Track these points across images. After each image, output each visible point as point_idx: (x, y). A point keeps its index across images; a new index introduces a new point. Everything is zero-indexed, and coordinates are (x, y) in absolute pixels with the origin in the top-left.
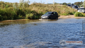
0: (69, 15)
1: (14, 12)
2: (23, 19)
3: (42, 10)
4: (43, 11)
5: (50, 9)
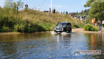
0: (74, 27)
3: (38, 19)
5: (49, 19)
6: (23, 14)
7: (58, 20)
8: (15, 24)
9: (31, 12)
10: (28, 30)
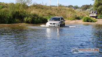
2: (20, 23)
4: (45, 14)
5: (53, 12)
6: (31, 8)
7: (62, 13)
8: (25, 17)
9: (39, 7)
10: (35, 21)
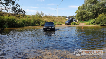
1: (33, 21)
2: (38, 26)
6: (44, 18)
7: (60, 20)
8: (41, 22)
9: (48, 17)
